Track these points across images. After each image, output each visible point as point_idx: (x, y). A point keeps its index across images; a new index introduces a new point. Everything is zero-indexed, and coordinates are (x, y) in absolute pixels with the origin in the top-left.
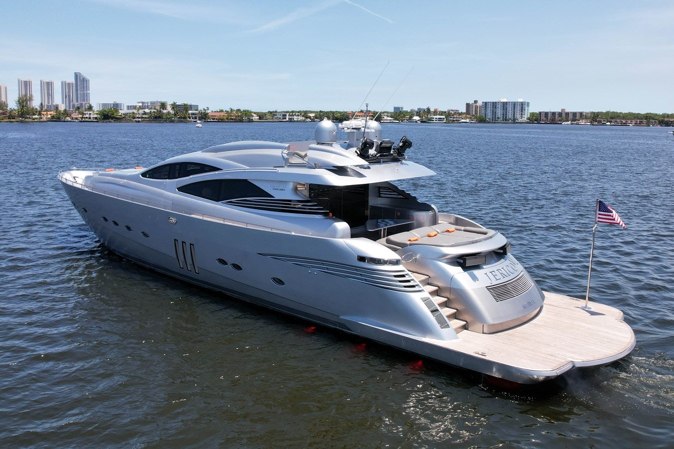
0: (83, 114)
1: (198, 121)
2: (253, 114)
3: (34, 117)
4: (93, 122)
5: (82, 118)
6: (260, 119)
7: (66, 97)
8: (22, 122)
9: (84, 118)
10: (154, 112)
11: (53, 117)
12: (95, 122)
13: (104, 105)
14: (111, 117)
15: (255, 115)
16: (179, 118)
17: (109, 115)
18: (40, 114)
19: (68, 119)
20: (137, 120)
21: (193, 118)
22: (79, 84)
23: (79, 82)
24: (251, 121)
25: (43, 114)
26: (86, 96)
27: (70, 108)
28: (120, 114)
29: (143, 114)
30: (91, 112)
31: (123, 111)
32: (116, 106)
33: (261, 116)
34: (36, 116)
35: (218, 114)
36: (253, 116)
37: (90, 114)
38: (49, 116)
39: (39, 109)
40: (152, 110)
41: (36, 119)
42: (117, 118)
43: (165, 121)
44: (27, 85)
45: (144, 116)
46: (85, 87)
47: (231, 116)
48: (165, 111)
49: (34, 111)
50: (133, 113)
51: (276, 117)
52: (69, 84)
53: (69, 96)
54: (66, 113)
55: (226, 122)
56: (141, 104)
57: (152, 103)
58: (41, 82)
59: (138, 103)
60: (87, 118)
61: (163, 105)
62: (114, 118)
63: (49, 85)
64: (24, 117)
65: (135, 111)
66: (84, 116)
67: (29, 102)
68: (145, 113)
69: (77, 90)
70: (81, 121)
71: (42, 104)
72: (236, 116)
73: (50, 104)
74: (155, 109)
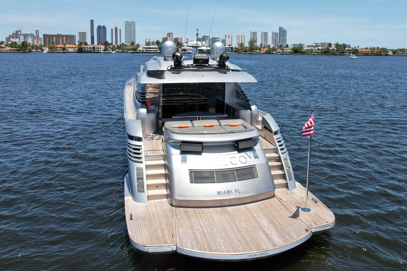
0: (283, 50)
1: (352, 55)
2: (389, 51)
3: (257, 51)
4: (288, 54)
5: (282, 52)
6: (394, 53)
7: (274, 40)
8: (250, 54)
9: (284, 52)
10: (324, 49)
11: (267, 51)
12: (289, 54)
13: (294, 45)
14: (298, 52)
15: (390, 51)
16: (340, 52)
17: (297, 51)
18: (260, 50)
19: (275, 52)
20: (314, 53)
21: (348, 53)
22: (281, 33)
23: (281, 32)
24: (387, 55)
25: (262, 50)
26: (284, 40)
27: (276, 47)
28: (304, 50)
29: (318, 50)
30: (287, 49)
31: (305, 48)
32: (301, 46)
33: (394, 52)
34: (258, 51)
35: (365, 50)
36: (389, 52)
37: (287, 50)
38: (265, 51)
39: (260, 47)
40: (323, 48)
41: (258, 52)
42: (302, 52)
43: (331, 54)
44: (255, 34)
45: (318, 51)
46: (284, 35)
47: (374, 52)
48: (331, 48)
49: (257, 48)
50: (312, 49)
51: (405, 52)
52: (276, 33)
53: (276, 40)
54: (274, 49)
55: (370, 55)
56: (315, 45)
57: (322, 44)
58: (262, 33)
59: (313, 44)
60: (285, 52)
61: (330, 45)
62: (300, 52)
63: (266, 34)
64: (251, 51)
65: (313, 48)
66: (284, 51)
67: (255, 43)
68: (319, 50)
69: (280, 37)
70: (282, 54)
71: (261, 44)
72: (377, 52)
73: (266, 44)
74: (324, 47)
